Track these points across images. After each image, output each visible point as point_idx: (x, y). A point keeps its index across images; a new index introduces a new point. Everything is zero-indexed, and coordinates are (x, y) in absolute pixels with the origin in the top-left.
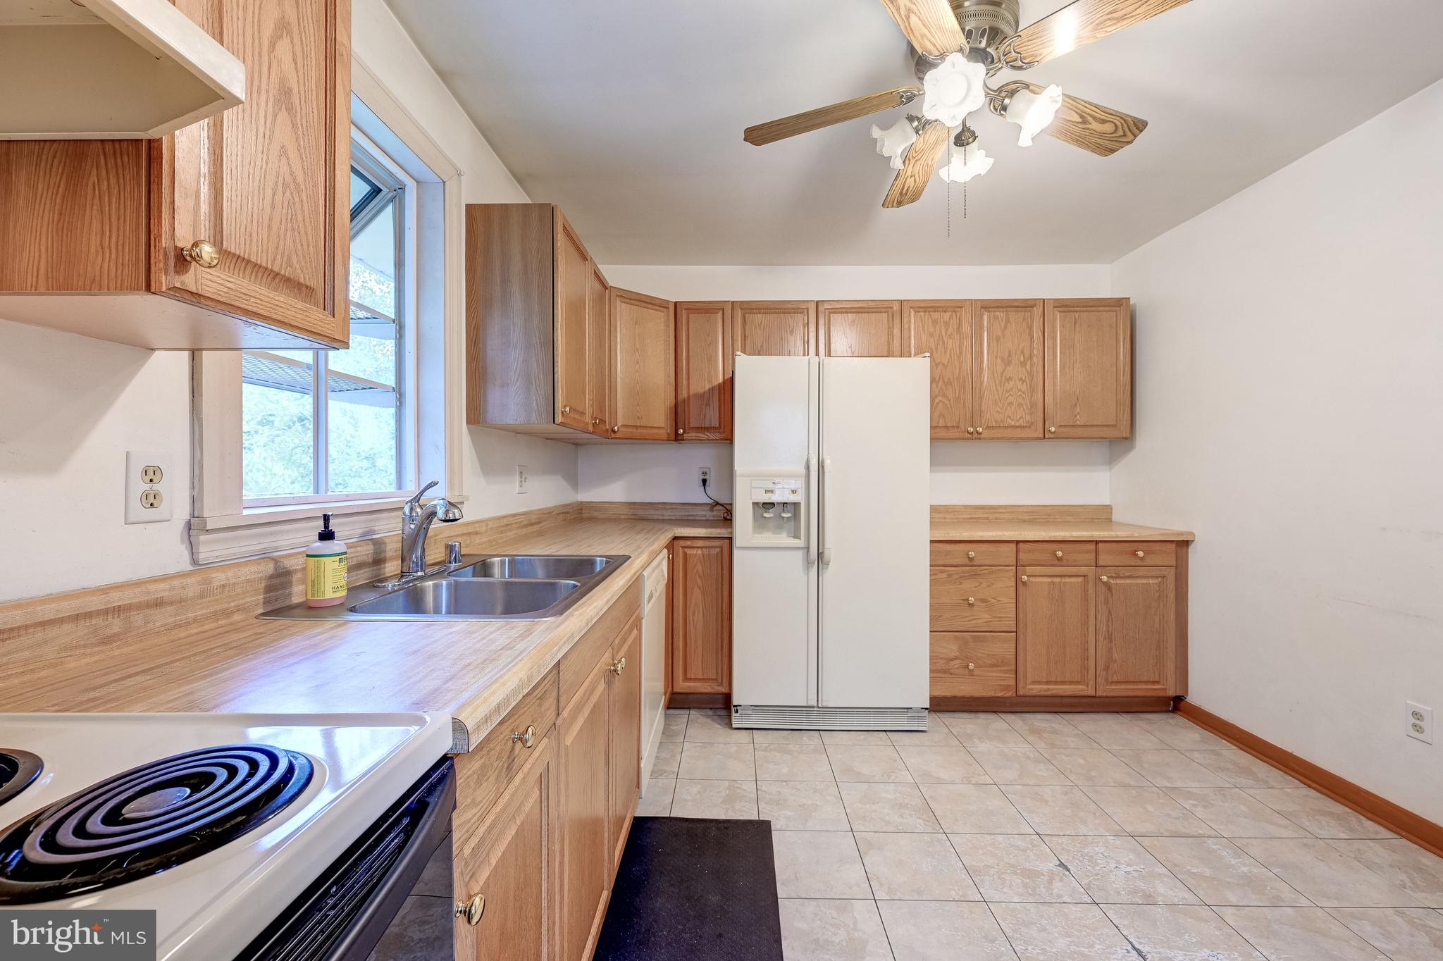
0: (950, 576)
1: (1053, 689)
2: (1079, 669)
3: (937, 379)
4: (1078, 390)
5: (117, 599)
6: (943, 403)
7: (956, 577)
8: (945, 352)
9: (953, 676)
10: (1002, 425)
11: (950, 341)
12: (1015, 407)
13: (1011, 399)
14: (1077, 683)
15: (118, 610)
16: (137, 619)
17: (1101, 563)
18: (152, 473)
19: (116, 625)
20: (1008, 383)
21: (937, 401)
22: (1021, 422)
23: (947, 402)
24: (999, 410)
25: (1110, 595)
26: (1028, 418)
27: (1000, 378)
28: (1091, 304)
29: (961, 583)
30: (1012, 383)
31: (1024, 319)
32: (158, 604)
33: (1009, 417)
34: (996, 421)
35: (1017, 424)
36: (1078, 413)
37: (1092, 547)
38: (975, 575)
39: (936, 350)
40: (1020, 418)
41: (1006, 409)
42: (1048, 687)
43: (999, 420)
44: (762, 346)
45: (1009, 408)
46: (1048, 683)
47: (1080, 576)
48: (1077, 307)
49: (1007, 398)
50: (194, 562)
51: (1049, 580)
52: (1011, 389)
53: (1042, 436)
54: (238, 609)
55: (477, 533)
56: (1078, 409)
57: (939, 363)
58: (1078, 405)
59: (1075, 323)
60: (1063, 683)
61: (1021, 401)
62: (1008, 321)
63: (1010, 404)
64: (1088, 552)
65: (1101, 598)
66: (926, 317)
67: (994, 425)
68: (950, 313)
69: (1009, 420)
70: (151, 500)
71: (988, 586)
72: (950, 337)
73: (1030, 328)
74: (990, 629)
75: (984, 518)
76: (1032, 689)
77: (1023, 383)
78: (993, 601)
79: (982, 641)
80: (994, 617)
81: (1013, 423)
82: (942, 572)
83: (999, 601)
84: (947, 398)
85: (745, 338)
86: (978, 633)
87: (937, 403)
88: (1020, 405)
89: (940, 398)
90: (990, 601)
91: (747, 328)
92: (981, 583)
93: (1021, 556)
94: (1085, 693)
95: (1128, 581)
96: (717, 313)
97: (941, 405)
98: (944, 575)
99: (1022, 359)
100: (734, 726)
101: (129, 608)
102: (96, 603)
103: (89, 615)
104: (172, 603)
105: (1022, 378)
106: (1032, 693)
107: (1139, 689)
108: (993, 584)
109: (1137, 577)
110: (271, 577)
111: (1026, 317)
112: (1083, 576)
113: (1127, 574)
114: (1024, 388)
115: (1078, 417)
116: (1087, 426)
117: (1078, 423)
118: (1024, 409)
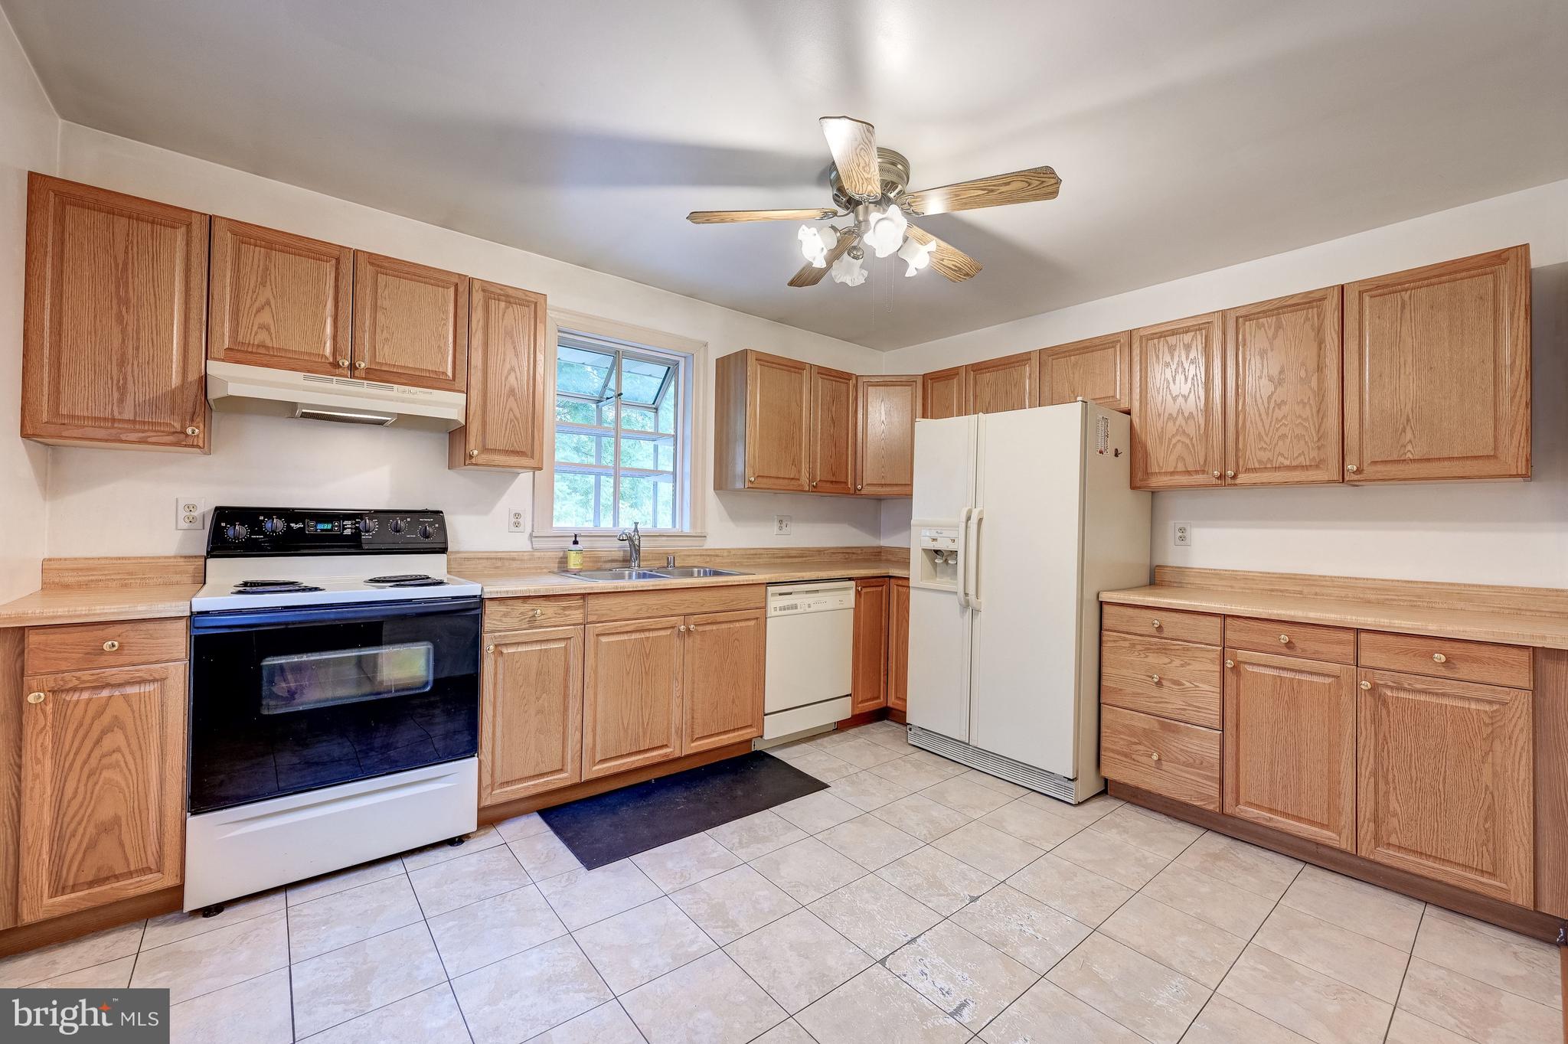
0: (1133, 645)
1: (1278, 821)
2: (1326, 806)
3: (1174, 416)
4: (1409, 406)
5: (500, 555)
6: (1183, 443)
7: (1139, 647)
8: (1186, 379)
9: (1135, 763)
10: (1269, 466)
11: (1193, 367)
12: (1291, 441)
13: (1283, 430)
14: (1322, 826)
15: (500, 559)
16: (507, 563)
17: (1362, 662)
18: (517, 515)
19: (499, 564)
20: (1279, 409)
21: (1174, 441)
22: (1301, 460)
23: (1188, 441)
24: (1265, 446)
25: (1384, 712)
26: (1314, 454)
27: (1266, 405)
28: (1436, 272)
29: (1147, 657)
30: (1285, 409)
31: (1307, 319)
32: (514, 559)
33: (1282, 455)
34: (1260, 462)
35: (1294, 464)
36: (1410, 441)
37: (1351, 636)
38: (1165, 649)
39: (1174, 380)
40: (1300, 455)
41: (1276, 444)
42: (1273, 816)
43: (1265, 460)
44: (989, 403)
45: (1281, 443)
46: (1271, 810)
47: (1328, 676)
48: (1409, 282)
49: (1277, 430)
50: (533, 548)
51: (1275, 673)
52: (1284, 417)
53: (1336, 476)
54: (545, 568)
55: (717, 556)
56: (1409, 435)
57: (1177, 396)
58: (1408, 429)
59: (1403, 307)
60: (1299, 819)
61: (1299, 431)
62: (1279, 327)
63: (1283, 437)
64: (1340, 643)
65: (1366, 714)
66: (1161, 344)
67: (1257, 466)
68: (1193, 333)
69: (1281, 459)
70: (517, 525)
71: (1182, 665)
72: (1192, 362)
73: (1319, 331)
74: (1184, 718)
75: (1295, 592)
76: (1246, 812)
77: (1304, 407)
78: (1188, 684)
79: (1174, 731)
80: (1190, 705)
81: (1287, 463)
82: (1125, 640)
83: (1197, 686)
84: (1188, 435)
85: (975, 397)
86: (1169, 721)
87: (1175, 445)
88: (1299, 437)
89: (1178, 438)
90: (1183, 685)
91: (977, 387)
92: (1172, 661)
93: (1229, 634)
94: (1336, 845)
95: (1423, 698)
96: (953, 379)
97: (1179, 445)
98: (1126, 644)
99: (1303, 374)
100: (910, 742)
101: (503, 559)
102: (493, 555)
103: (491, 559)
104: (518, 560)
105: (1302, 400)
106: (1243, 815)
107: (1447, 873)
108: (1189, 664)
109: (1444, 695)
110: (561, 558)
111: (1310, 316)
112: (1333, 676)
113: (1419, 686)
114: (1307, 413)
115: (1409, 447)
116: (1428, 460)
117: (1409, 455)
118: (1306, 442)
